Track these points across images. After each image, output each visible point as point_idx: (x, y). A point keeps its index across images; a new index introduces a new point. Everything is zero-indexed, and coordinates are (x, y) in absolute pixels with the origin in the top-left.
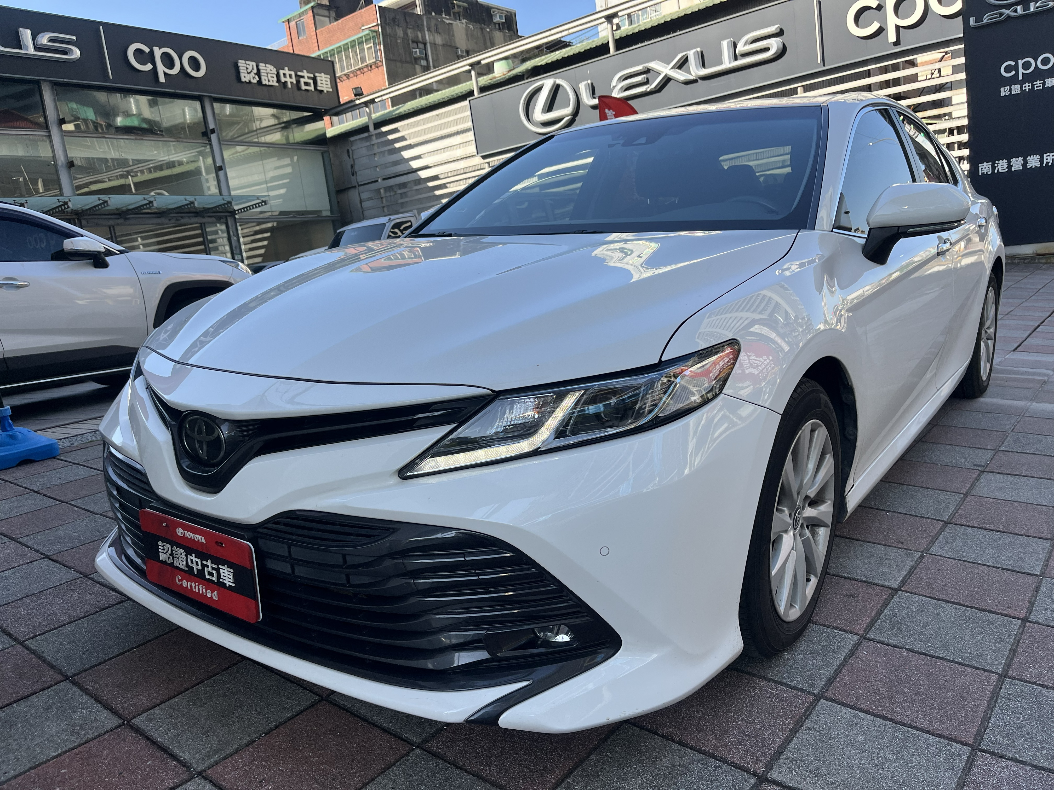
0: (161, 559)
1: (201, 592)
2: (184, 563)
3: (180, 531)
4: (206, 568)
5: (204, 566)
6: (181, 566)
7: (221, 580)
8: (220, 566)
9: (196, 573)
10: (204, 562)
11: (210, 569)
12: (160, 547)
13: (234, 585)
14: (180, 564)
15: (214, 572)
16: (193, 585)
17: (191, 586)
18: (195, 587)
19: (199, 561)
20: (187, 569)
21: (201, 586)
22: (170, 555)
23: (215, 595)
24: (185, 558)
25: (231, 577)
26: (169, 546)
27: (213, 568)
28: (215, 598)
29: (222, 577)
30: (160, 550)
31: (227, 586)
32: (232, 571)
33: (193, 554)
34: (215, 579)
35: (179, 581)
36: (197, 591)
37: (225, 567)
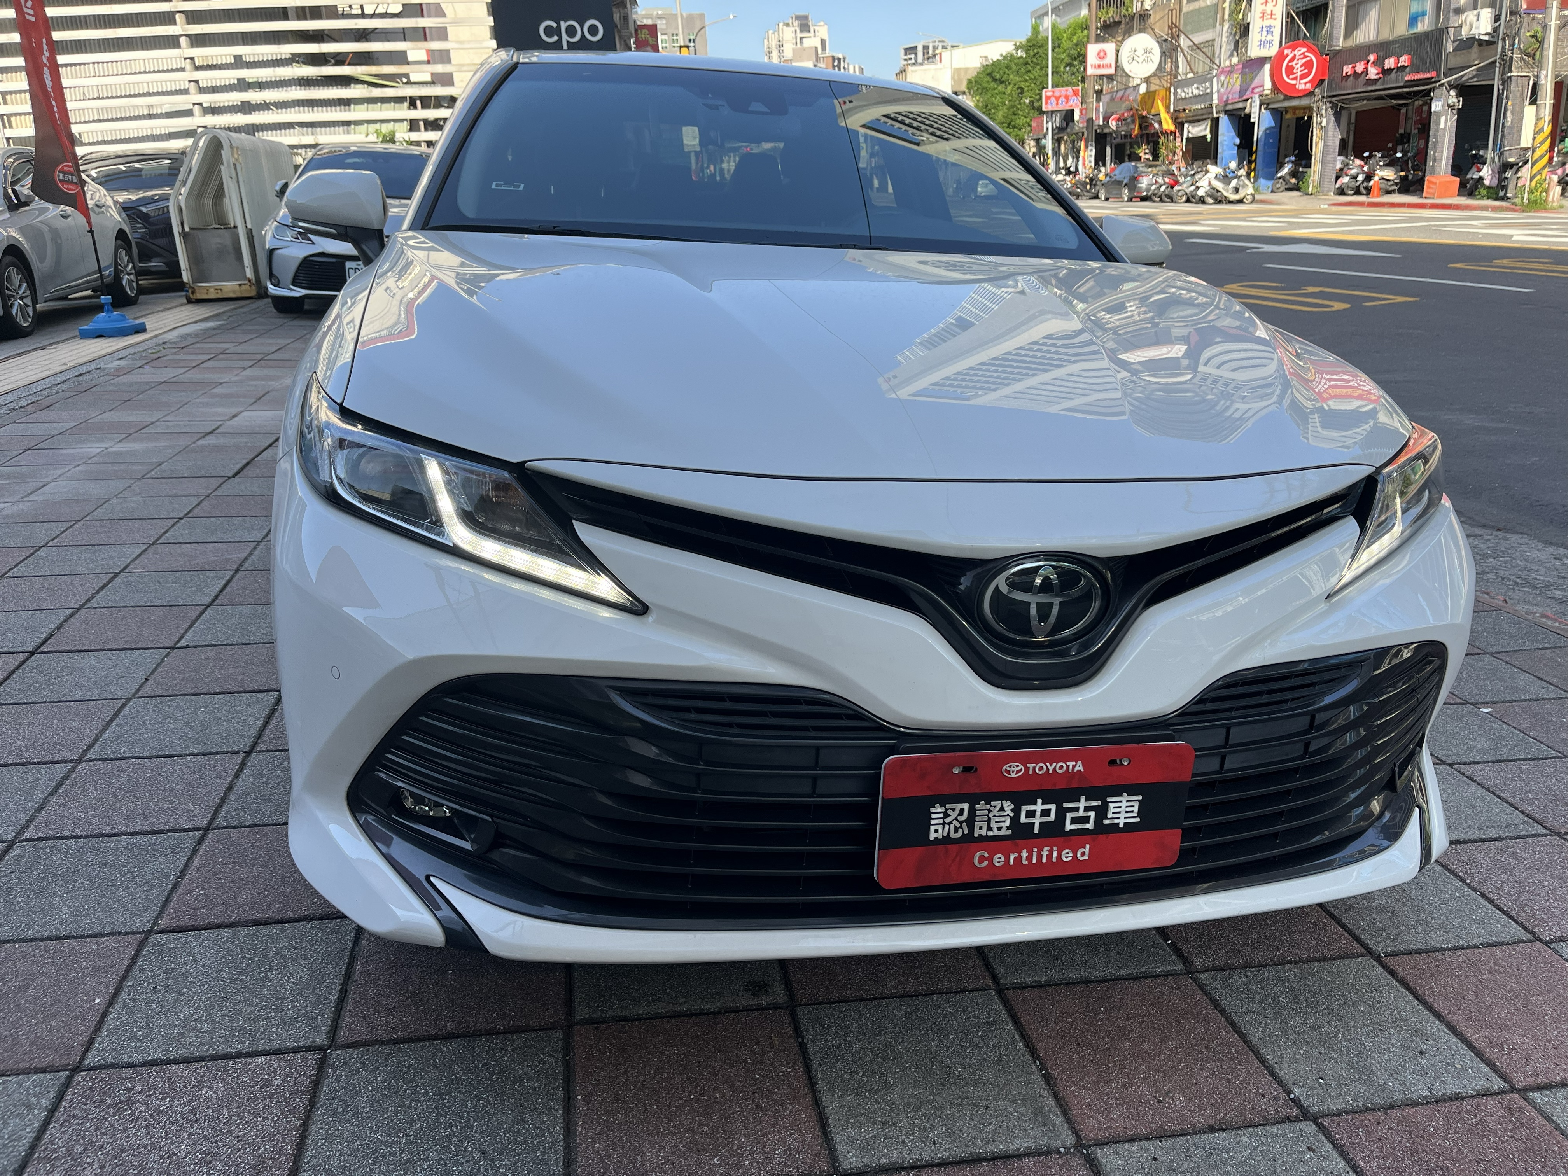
0: (933, 836)
1: (1044, 860)
2: (1008, 824)
3: (1014, 770)
4: (1069, 816)
5: (1061, 813)
6: (996, 832)
7: (1107, 822)
8: (1109, 800)
9: (1036, 831)
10: (1066, 805)
11: (1081, 813)
12: (933, 816)
13: (1138, 820)
14: (990, 829)
15: (1092, 814)
16: (1025, 854)
17: (1020, 857)
18: (1030, 858)
19: (1053, 807)
20: (1009, 832)
21: (1046, 849)
22: (961, 822)
23: (1084, 853)
24: (1012, 815)
25: (1136, 809)
26: (966, 806)
27: (1087, 809)
28: (1082, 859)
29: (1109, 816)
30: (933, 822)
31: (1121, 825)
32: (1140, 798)
33: (1040, 801)
34: (1090, 826)
35: (982, 859)
36: (1034, 861)
37: (1125, 798)
